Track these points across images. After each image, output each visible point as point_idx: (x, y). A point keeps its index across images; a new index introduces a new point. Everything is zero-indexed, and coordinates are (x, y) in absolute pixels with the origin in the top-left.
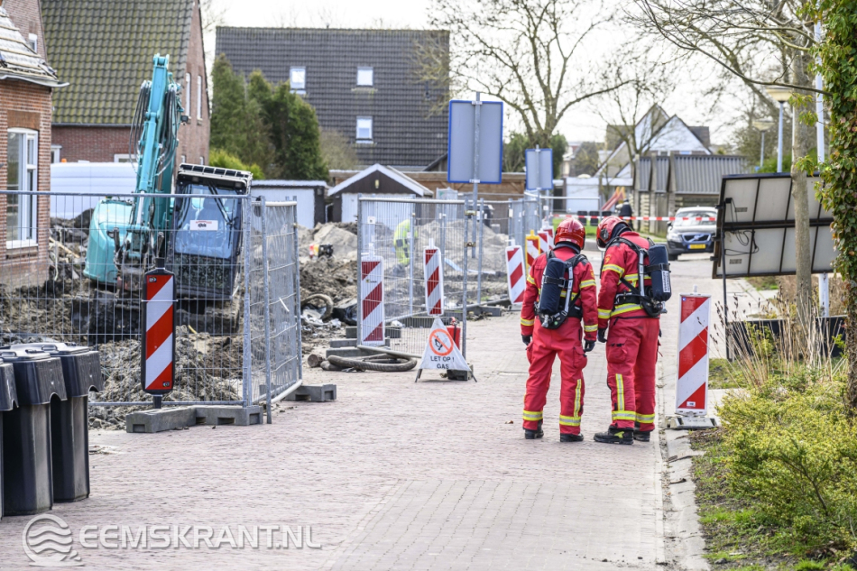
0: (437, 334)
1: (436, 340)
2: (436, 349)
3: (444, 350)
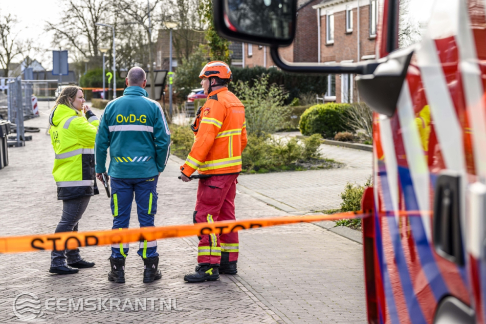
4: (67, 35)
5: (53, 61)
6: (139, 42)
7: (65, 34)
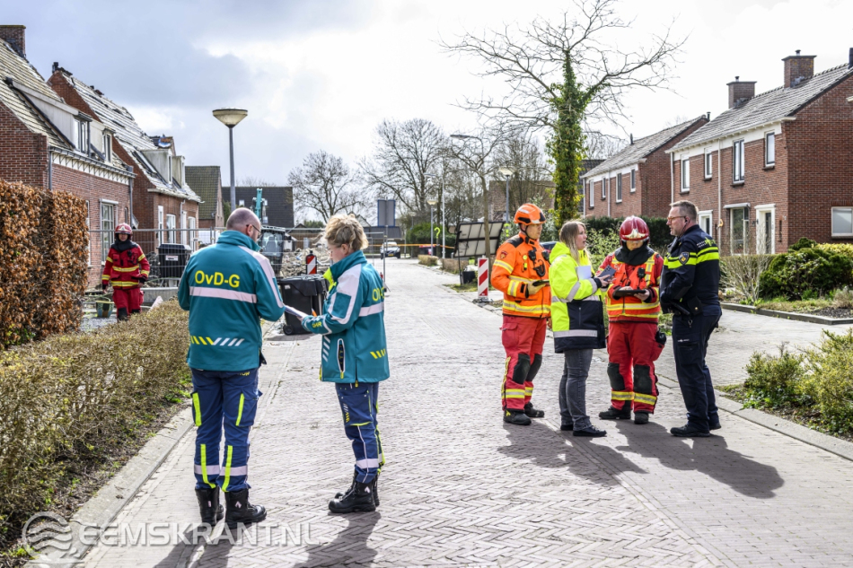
4: (393, 189)
5: (378, 218)
6: (468, 195)
7: (391, 187)
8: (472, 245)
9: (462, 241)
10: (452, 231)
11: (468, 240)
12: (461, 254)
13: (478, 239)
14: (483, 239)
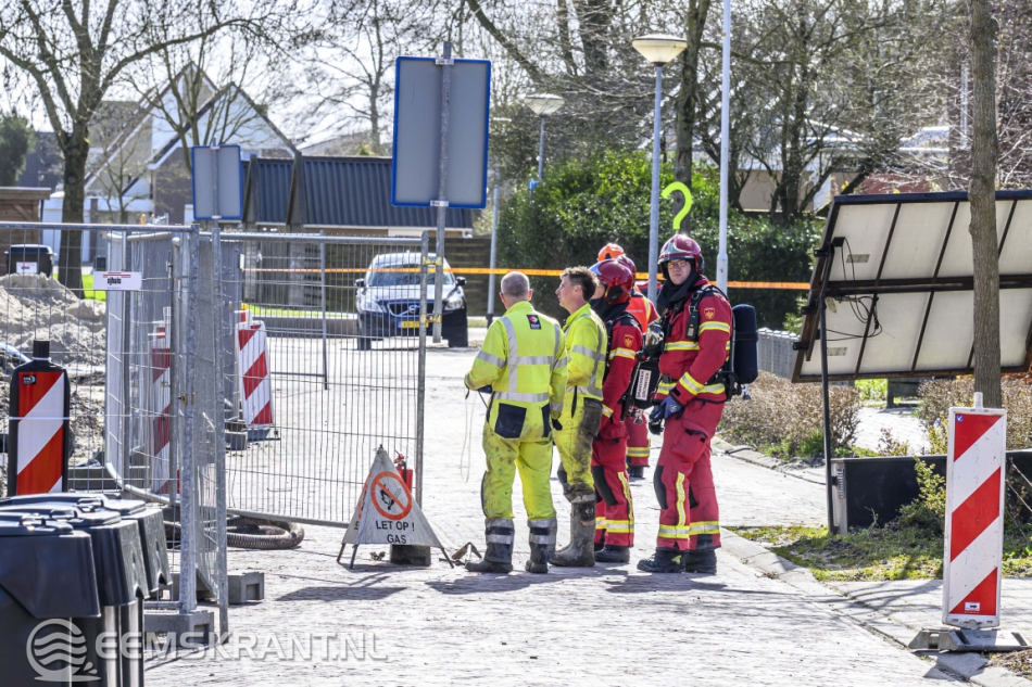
0: (383, 481)
1: (383, 492)
2: (384, 507)
3: (397, 510)
8: (901, 311)
9: (844, 290)
10: (757, 198)
11: (878, 286)
12: (837, 364)
13: (935, 284)
14: (964, 283)
